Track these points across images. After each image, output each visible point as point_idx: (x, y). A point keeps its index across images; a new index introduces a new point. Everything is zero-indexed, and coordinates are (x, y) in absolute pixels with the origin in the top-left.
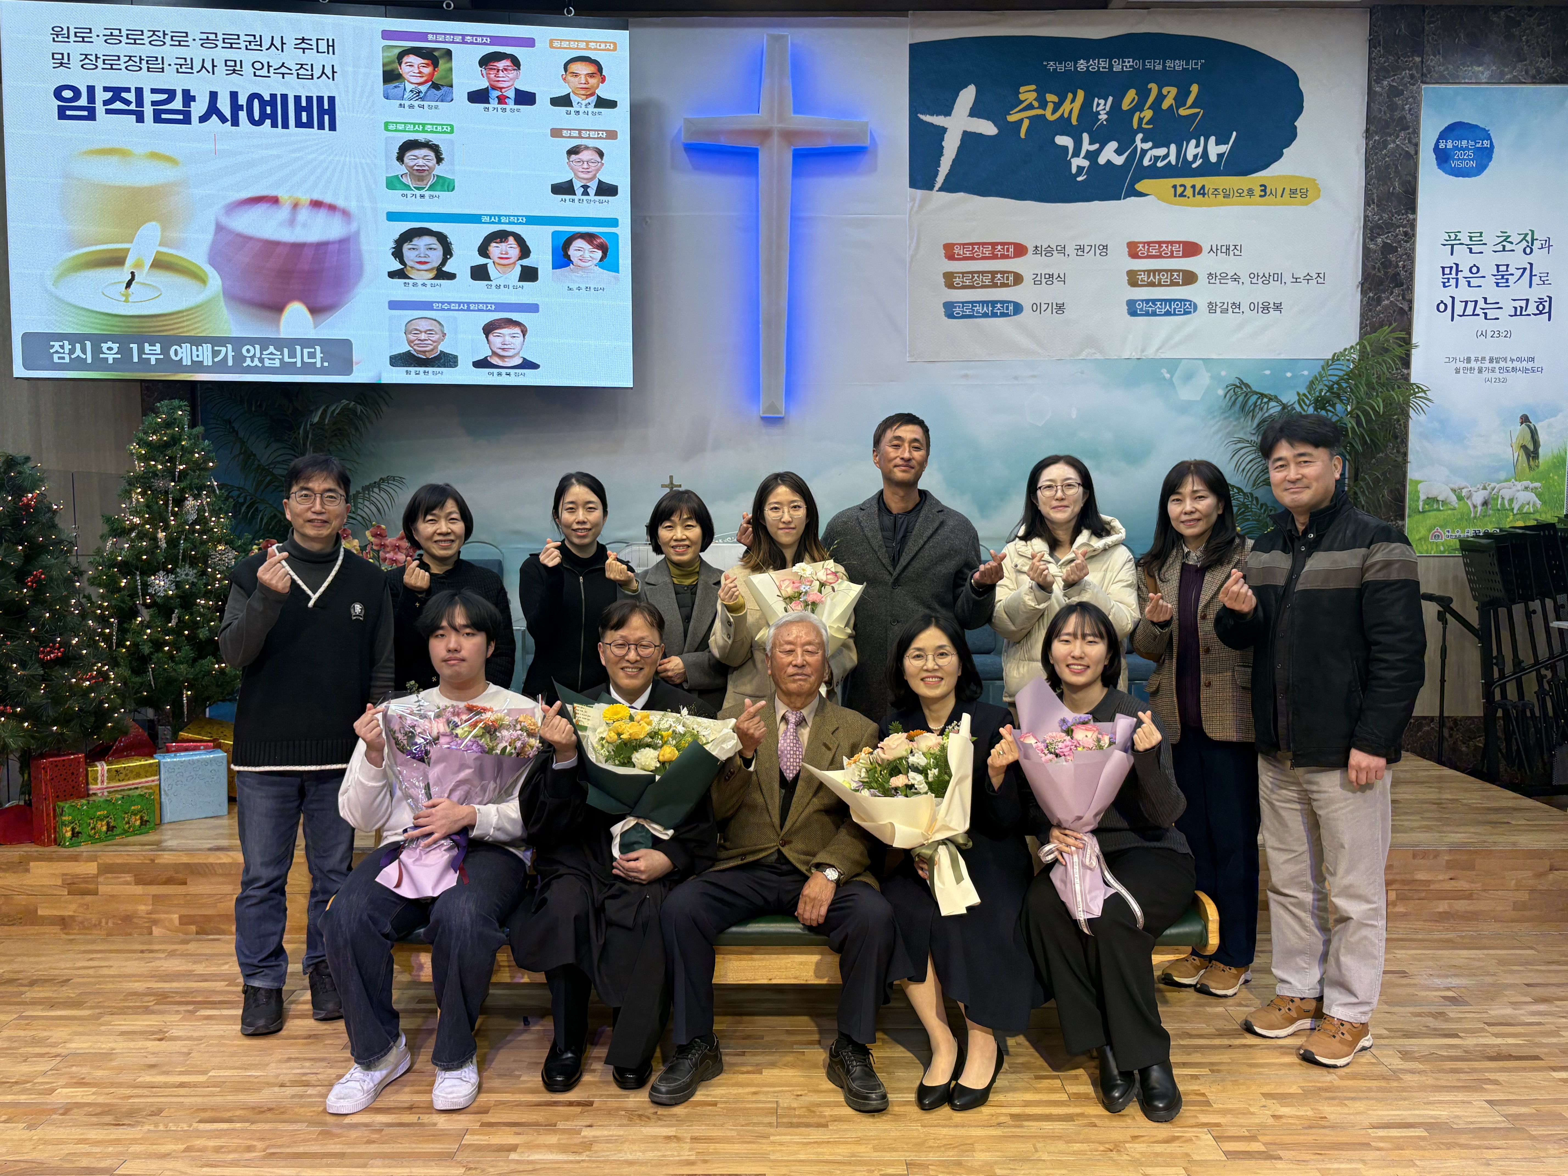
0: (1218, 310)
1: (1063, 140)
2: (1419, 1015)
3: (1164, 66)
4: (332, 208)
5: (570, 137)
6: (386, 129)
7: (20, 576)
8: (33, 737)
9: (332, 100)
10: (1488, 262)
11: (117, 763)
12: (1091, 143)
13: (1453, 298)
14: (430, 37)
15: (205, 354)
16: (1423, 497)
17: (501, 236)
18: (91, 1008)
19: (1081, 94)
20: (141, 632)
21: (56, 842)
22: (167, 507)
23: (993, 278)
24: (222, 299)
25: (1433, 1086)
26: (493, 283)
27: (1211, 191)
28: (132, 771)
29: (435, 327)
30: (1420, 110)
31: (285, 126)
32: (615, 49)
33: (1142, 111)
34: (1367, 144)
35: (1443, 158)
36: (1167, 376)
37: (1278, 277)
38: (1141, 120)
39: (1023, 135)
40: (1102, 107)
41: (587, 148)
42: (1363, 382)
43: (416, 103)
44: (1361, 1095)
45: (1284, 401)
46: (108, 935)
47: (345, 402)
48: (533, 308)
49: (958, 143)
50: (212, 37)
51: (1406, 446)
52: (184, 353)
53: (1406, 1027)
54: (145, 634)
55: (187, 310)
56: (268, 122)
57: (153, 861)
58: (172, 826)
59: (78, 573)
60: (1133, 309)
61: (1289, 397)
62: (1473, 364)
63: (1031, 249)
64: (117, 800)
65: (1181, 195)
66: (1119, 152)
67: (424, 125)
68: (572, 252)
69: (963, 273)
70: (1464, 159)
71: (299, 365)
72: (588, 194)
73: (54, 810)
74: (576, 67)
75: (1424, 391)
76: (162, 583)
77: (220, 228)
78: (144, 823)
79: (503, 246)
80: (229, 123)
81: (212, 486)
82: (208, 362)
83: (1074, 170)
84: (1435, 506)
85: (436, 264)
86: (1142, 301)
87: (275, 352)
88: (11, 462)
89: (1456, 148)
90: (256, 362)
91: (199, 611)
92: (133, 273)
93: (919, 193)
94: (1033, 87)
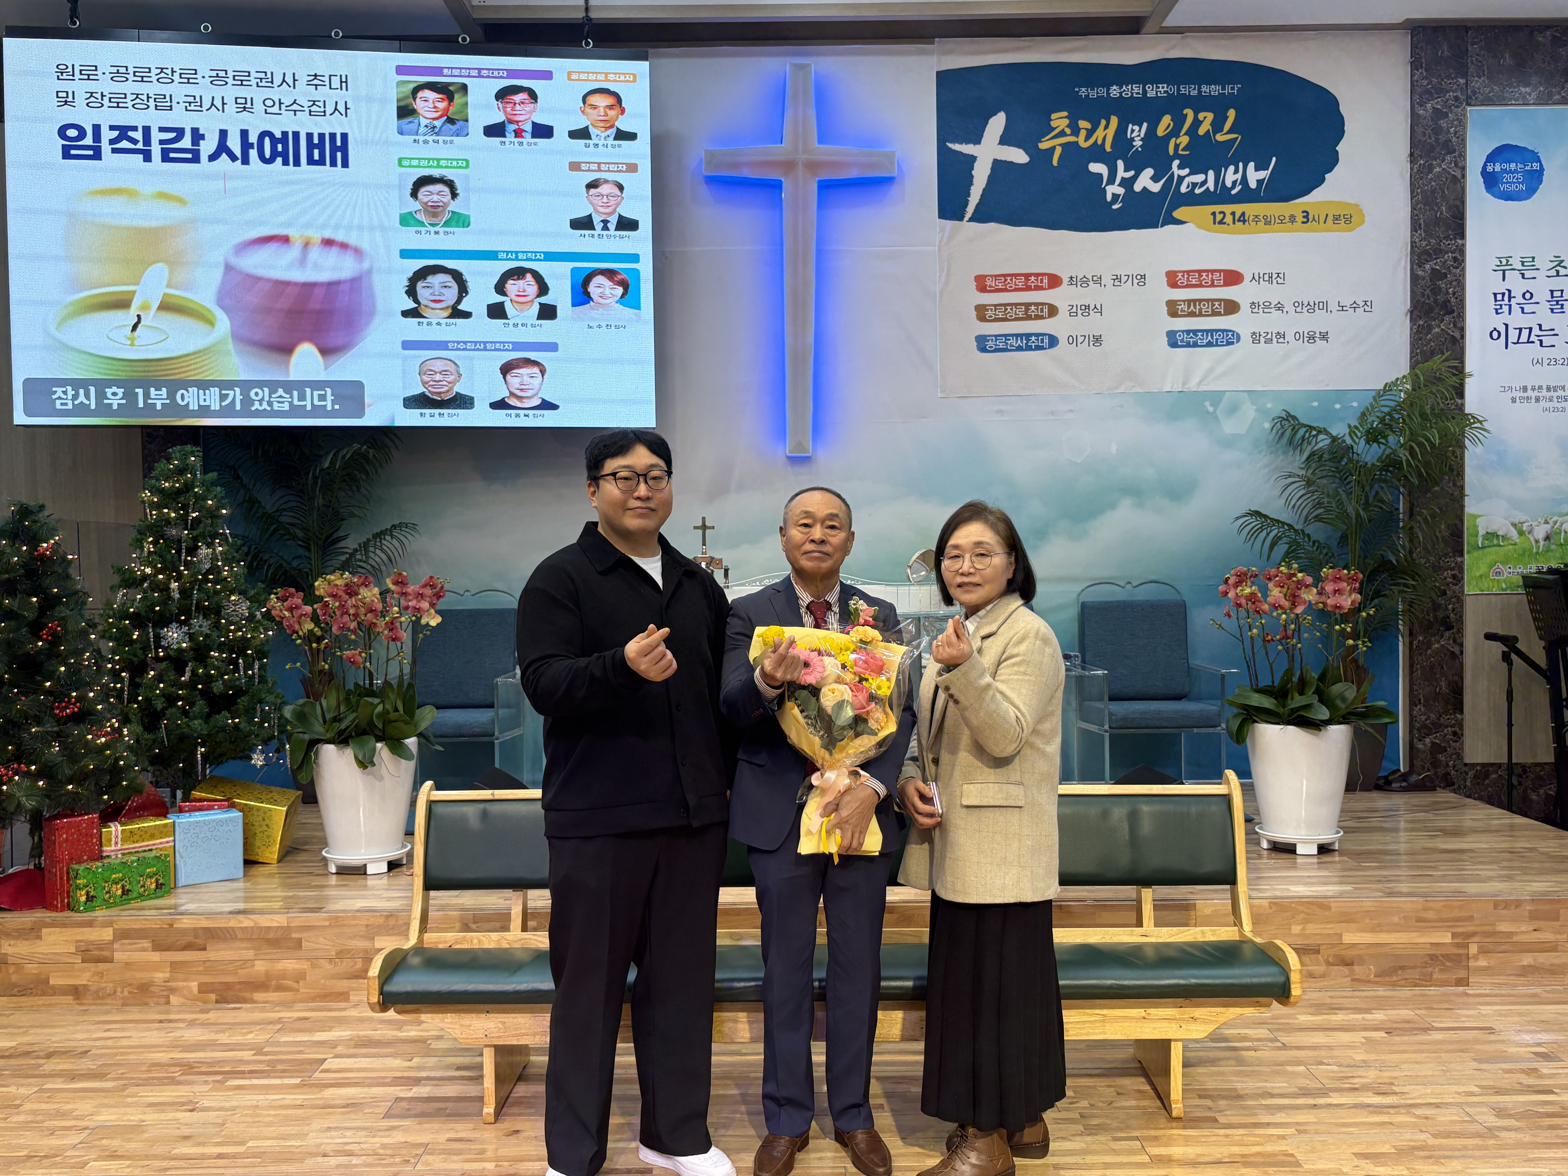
0: (1262, 340)
1: (1096, 168)
2: (1510, 1071)
3: (1200, 92)
4: (344, 246)
5: (589, 170)
6: (400, 165)
7: (36, 628)
8: (47, 796)
9: (344, 136)
10: (1541, 287)
11: (132, 823)
12: (1126, 170)
13: (1507, 325)
14: (445, 71)
15: (212, 399)
16: (1482, 532)
17: (518, 273)
18: (114, 1079)
19: (1114, 121)
20: (152, 687)
21: (69, 907)
22: (180, 556)
23: (1027, 310)
24: (230, 341)
25: (1531, 1143)
26: (511, 322)
27: (1251, 218)
28: (146, 832)
29: (451, 367)
30: (1465, 133)
31: (297, 163)
32: (635, 81)
33: (1178, 136)
34: (1411, 169)
35: (1491, 181)
36: (1211, 409)
37: (1323, 306)
38: (1177, 146)
39: (1055, 162)
40: (1137, 133)
41: (606, 181)
42: (1417, 414)
43: (430, 139)
44: (1457, 1153)
45: (1334, 433)
46: (123, 1005)
47: (356, 446)
48: (552, 347)
49: (989, 171)
50: (222, 74)
51: (1463, 479)
52: (191, 398)
53: (1498, 1084)
54: (158, 688)
55: (195, 353)
56: (279, 160)
57: (171, 925)
58: (186, 890)
59: (92, 625)
60: (1173, 341)
61: (1339, 430)
62: (1529, 393)
63: (1066, 280)
64: (132, 862)
65: (1221, 222)
66: (1155, 179)
67: (438, 160)
68: (591, 289)
69: (995, 306)
70: (1513, 182)
71: (309, 408)
72: (608, 229)
73: (68, 873)
74: (595, 99)
75: (1480, 422)
76: (175, 635)
77: (229, 268)
78: (159, 886)
79: (521, 282)
80: (239, 161)
81: (224, 534)
82: (215, 406)
83: (1109, 198)
84: (1495, 542)
85: (452, 302)
86: (1183, 331)
87: (284, 395)
88: (24, 512)
89: (1504, 171)
90: (265, 406)
91: (213, 663)
92: (139, 316)
93: (949, 224)
94: (1065, 114)
